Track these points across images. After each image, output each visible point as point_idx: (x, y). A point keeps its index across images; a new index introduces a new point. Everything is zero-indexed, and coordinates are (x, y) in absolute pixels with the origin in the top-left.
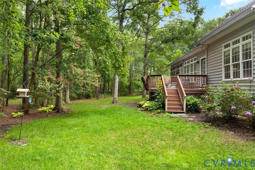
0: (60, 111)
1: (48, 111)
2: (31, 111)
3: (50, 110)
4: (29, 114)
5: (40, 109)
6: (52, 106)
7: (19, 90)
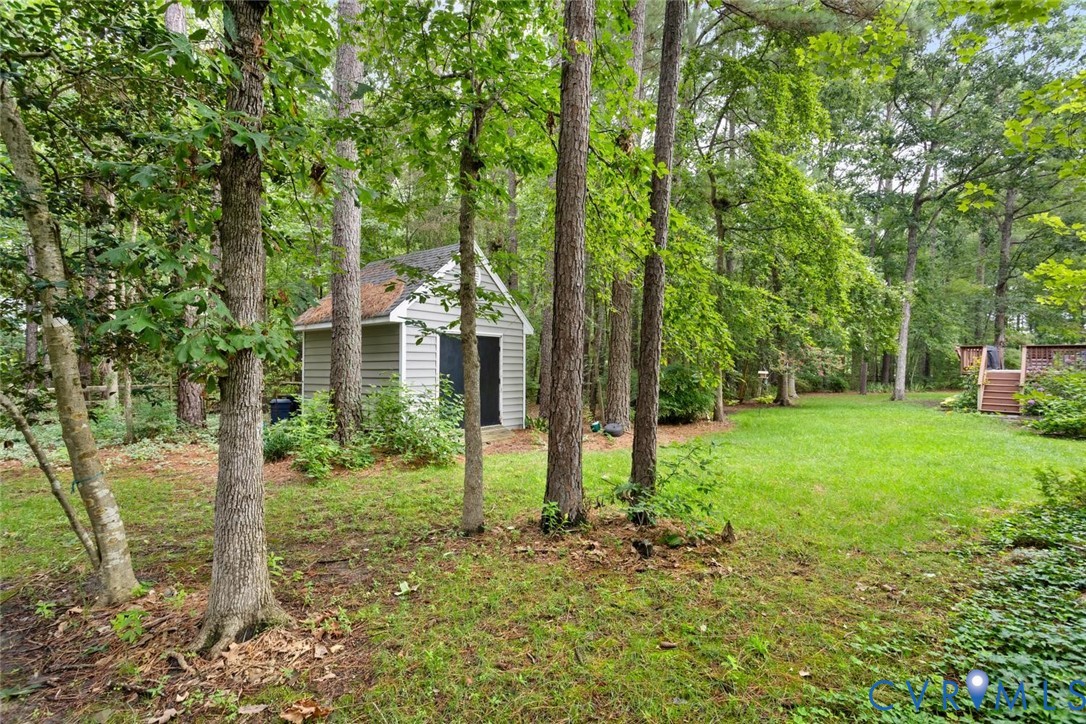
0: (785, 404)
6: (770, 397)
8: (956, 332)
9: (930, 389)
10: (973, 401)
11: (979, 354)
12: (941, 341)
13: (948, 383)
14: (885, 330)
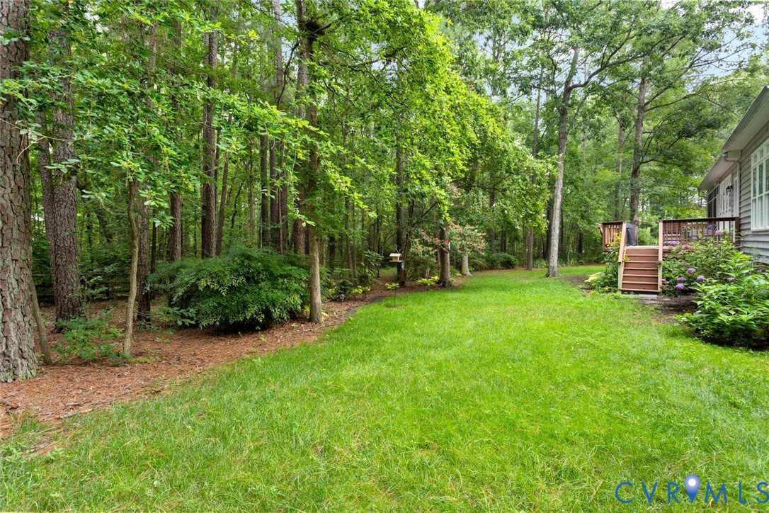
0: (447, 285)
1: (429, 284)
2: (408, 283)
3: (433, 284)
4: (405, 287)
5: (420, 281)
6: (437, 278)
7: (392, 255)
8: (600, 215)
9: (582, 264)
10: (614, 279)
11: (619, 230)
12: (590, 223)
13: (595, 258)
14: (530, 206)
